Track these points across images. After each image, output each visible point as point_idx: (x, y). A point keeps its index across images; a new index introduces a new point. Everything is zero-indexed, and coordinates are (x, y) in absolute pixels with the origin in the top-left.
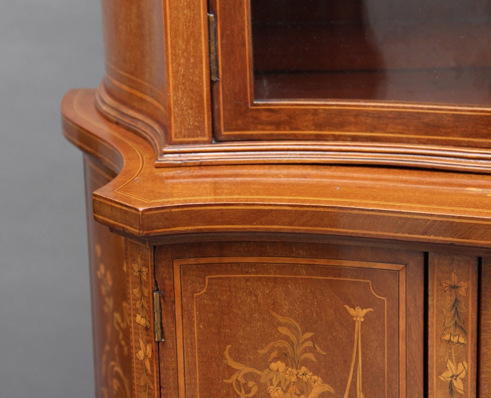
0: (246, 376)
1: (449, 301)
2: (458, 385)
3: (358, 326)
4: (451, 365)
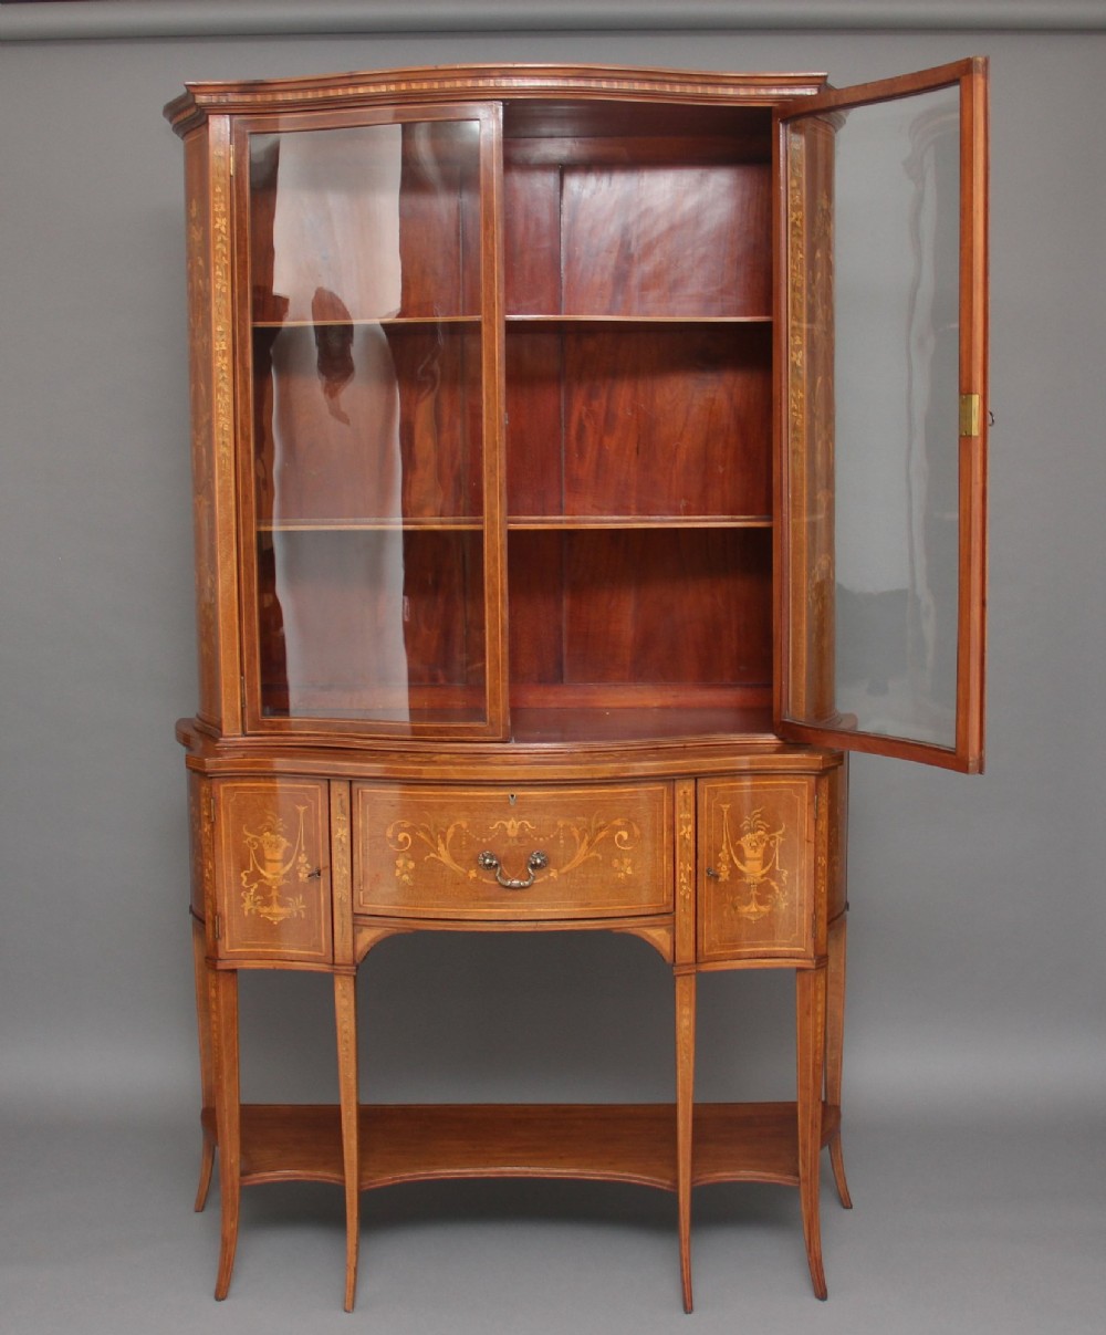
0: (253, 839)
1: (338, 801)
2: (344, 839)
3: (301, 815)
4: (340, 830)
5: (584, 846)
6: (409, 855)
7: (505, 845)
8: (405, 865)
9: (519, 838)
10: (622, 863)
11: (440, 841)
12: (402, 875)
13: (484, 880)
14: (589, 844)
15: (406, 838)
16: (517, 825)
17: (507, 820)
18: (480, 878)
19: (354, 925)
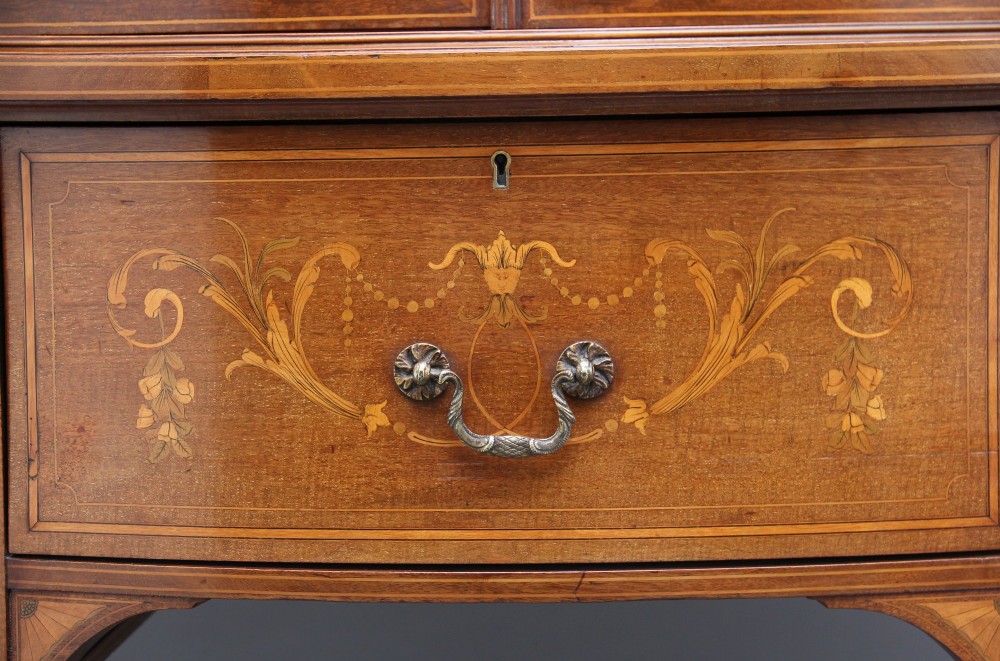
5: (729, 331)
6: (177, 363)
7: (481, 322)
8: (167, 391)
9: (524, 300)
10: (856, 382)
11: (273, 311)
12: (155, 426)
13: (411, 435)
14: (749, 317)
15: (167, 305)
16: (515, 258)
17: (486, 240)
18: (399, 428)
19: (9, 591)
